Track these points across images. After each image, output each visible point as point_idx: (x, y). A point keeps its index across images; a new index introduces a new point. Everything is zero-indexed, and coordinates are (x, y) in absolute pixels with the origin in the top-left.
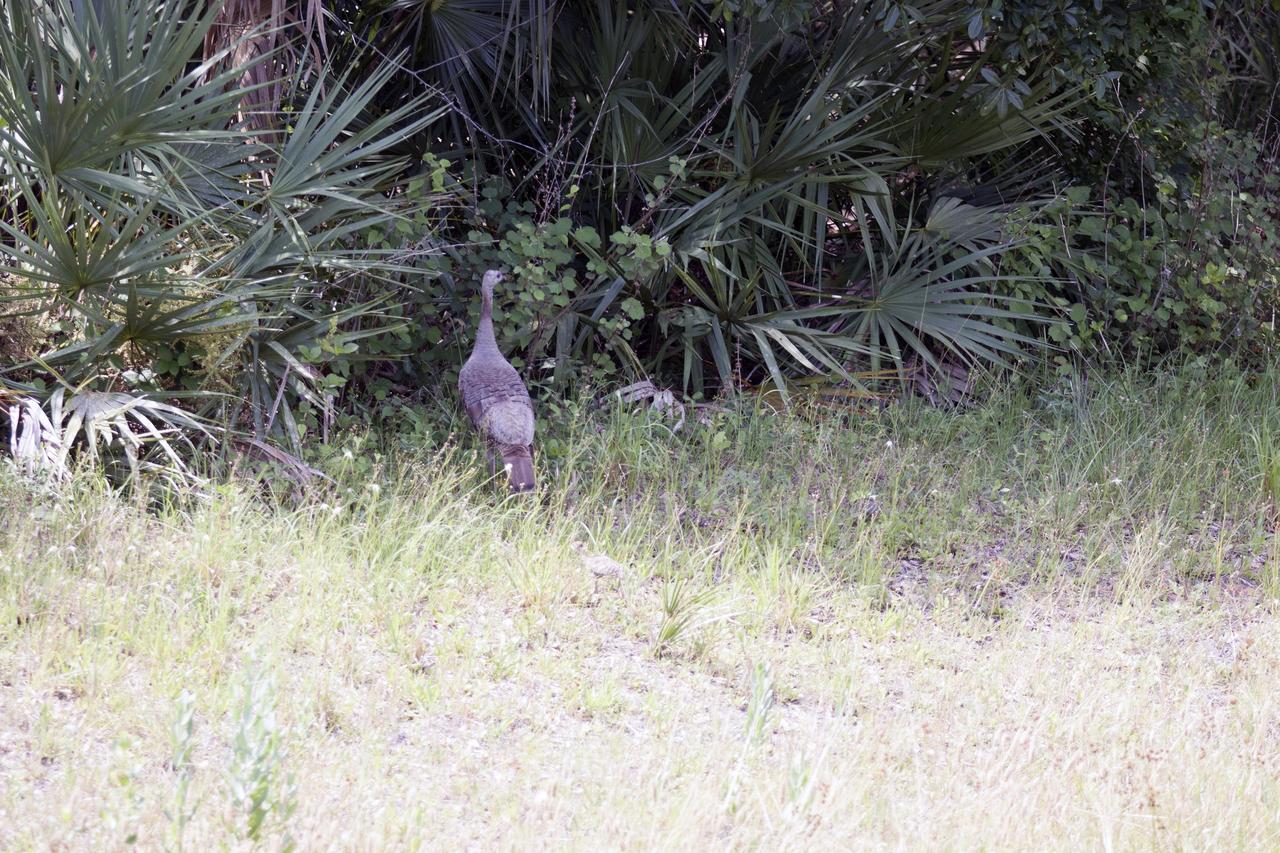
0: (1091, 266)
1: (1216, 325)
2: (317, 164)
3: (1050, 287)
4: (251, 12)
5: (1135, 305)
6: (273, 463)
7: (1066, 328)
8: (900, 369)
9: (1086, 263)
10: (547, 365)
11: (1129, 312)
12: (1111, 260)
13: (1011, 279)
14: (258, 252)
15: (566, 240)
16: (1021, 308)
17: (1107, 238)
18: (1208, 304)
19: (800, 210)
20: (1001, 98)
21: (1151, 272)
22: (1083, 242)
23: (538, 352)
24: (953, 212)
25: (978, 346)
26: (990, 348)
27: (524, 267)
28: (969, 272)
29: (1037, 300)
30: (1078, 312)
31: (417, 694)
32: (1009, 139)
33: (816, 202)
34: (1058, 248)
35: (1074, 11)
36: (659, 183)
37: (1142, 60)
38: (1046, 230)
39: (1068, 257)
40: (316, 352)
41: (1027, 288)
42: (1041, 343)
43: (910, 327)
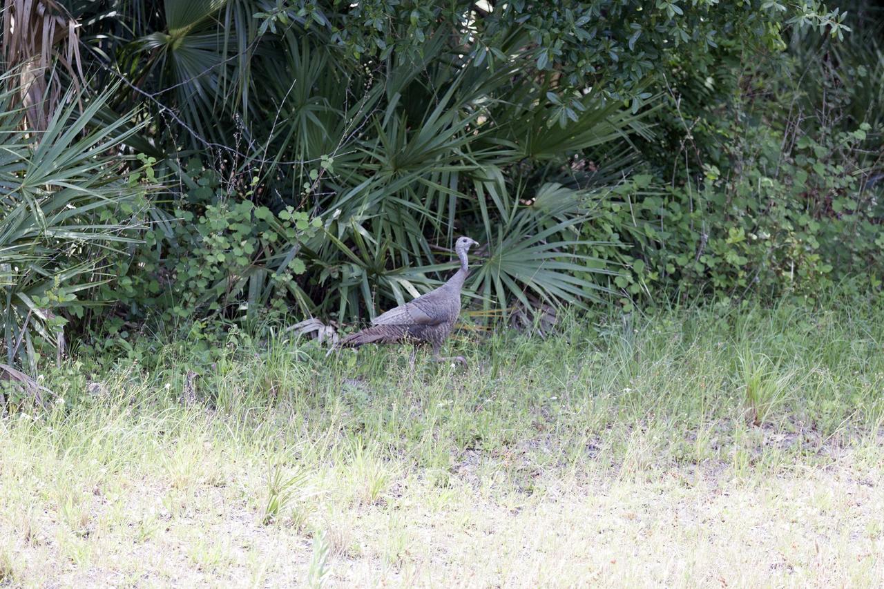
0: (650, 232)
1: (741, 274)
2: (55, 163)
3: (620, 249)
4: (28, 52)
5: (681, 260)
6: (13, 381)
7: (629, 277)
8: (504, 309)
9: (646, 230)
10: (242, 308)
11: (676, 265)
12: (666, 227)
13: (589, 243)
14: (13, 228)
15: (248, 216)
16: (596, 264)
17: (663, 212)
18: (732, 258)
19: (437, 193)
20: (562, 113)
21: (695, 236)
22: (645, 215)
23: (231, 298)
24: (555, 193)
25: (562, 292)
26: (569, 293)
27: (210, 236)
28: (559, 236)
29: (609, 258)
30: (639, 266)
31: (76, 552)
32: (599, 139)
33: (449, 187)
34: (627, 219)
35: (616, 49)
36: (314, 175)
37: (709, 82)
38: (616, 206)
39: (634, 227)
40: (46, 300)
41: (602, 249)
42: (610, 289)
43: (513, 278)
